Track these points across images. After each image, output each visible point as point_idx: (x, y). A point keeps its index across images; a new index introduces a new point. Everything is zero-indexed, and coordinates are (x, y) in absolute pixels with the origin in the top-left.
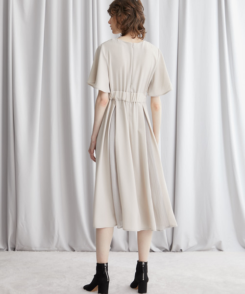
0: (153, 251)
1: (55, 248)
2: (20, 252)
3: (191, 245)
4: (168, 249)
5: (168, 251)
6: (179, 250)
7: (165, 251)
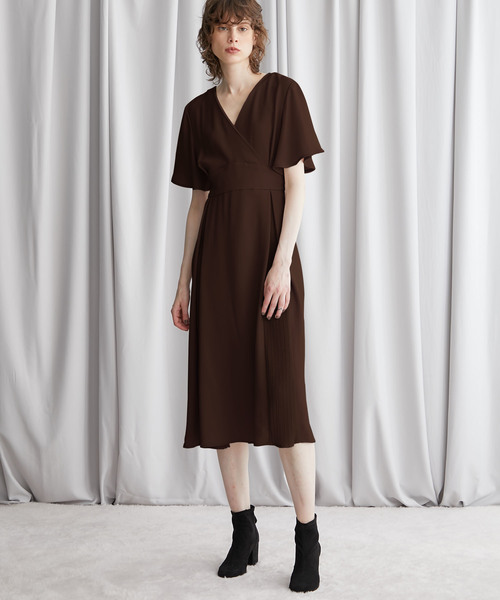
0: (404, 506)
1: (198, 499)
2: (126, 507)
3: (481, 492)
4: (435, 501)
5: (434, 505)
6: (457, 503)
7: (428, 504)
